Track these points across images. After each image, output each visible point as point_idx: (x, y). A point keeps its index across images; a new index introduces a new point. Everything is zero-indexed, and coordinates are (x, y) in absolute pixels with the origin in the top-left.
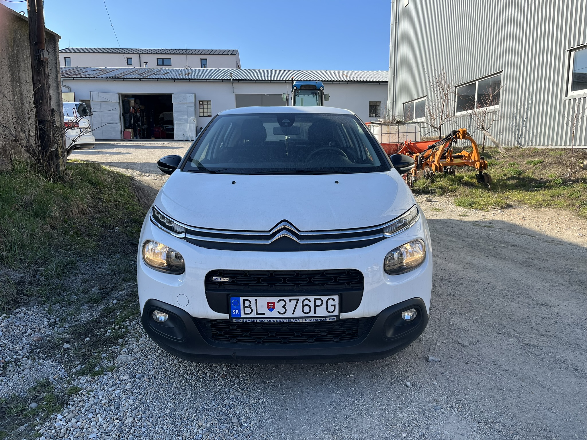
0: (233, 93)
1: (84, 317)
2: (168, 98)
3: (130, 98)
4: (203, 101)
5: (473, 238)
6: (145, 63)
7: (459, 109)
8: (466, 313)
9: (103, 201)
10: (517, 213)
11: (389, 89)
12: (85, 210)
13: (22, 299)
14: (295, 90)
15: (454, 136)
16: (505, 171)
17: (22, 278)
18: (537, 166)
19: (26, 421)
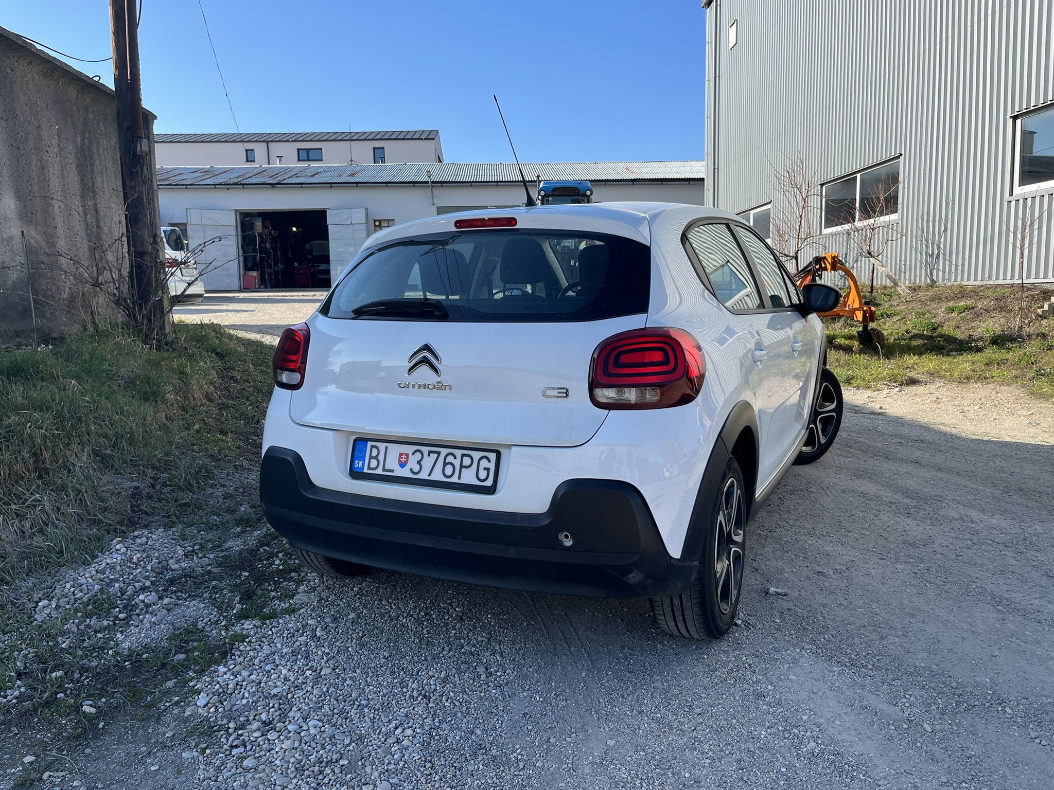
0: (434, 205)
1: (235, 545)
2: (321, 215)
3: (254, 218)
4: (380, 221)
5: (850, 432)
6: (278, 157)
7: (830, 223)
8: (831, 533)
9: (236, 381)
10: (927, 392)
11: (706, 191)
12: (212, 394)
13: (139, 518)
14: (543, 197)
15: (818, 267)
16: (909, 325)
17: (136, 488)
18: (964, 314)
19: (173, 675)
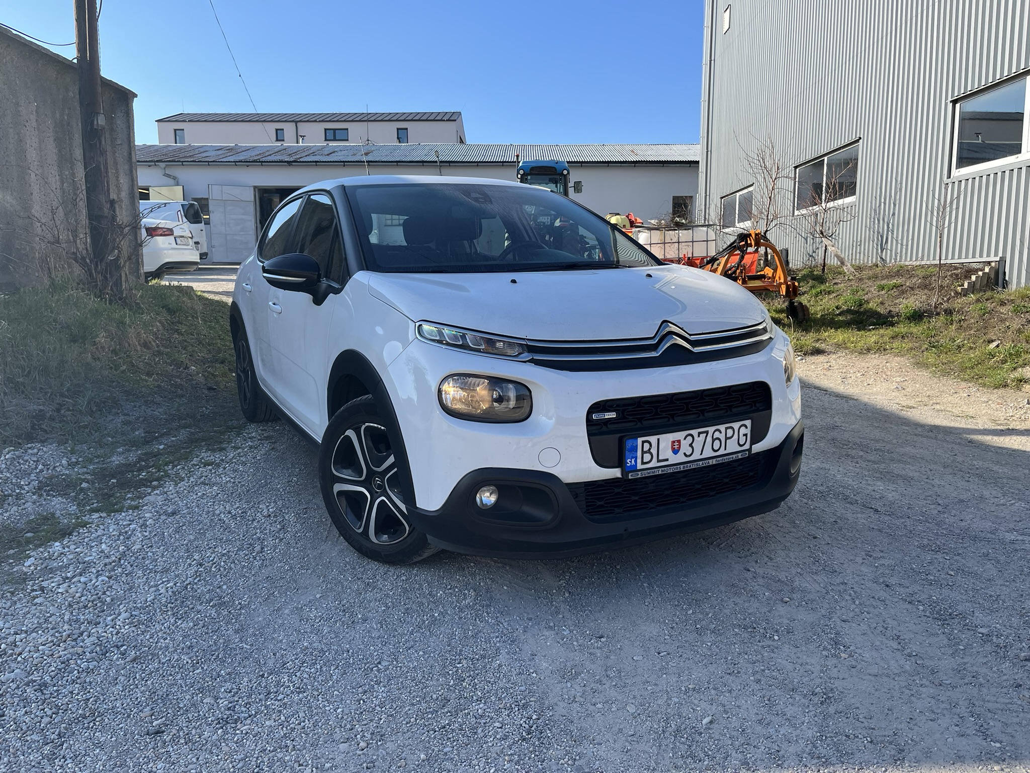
3: (272, 195)
6: (301, 136)
7: (803, 205)
9: (180, 333)
11: (700, 174)
12: (150, 342)
14: (522, 175)
15: (743, 243)
16: (841, 301)
17: (41, 411)
18: (891, 292)
19: (17, 546)
